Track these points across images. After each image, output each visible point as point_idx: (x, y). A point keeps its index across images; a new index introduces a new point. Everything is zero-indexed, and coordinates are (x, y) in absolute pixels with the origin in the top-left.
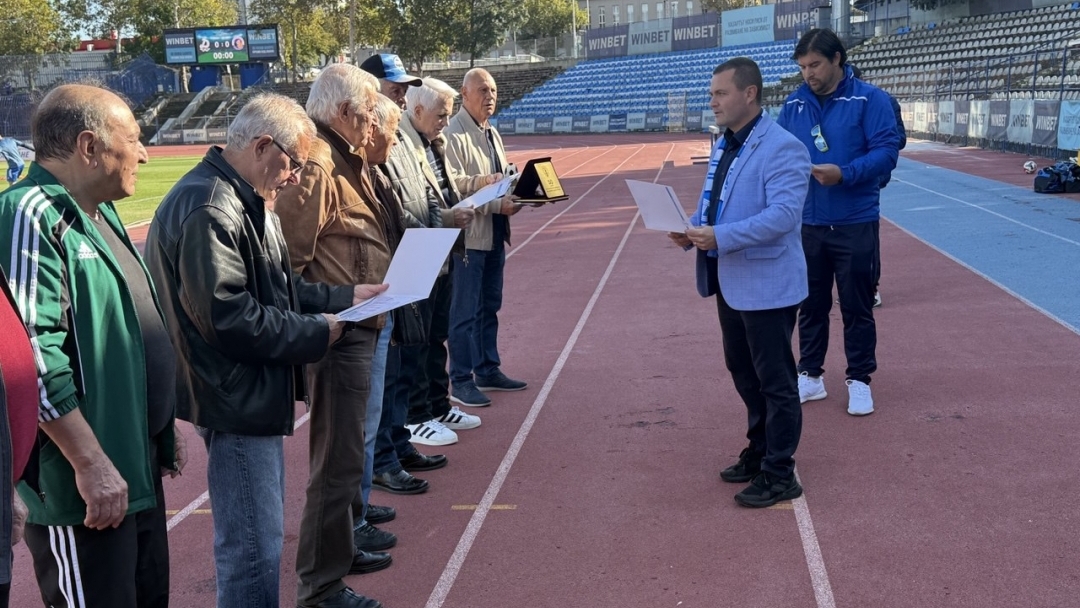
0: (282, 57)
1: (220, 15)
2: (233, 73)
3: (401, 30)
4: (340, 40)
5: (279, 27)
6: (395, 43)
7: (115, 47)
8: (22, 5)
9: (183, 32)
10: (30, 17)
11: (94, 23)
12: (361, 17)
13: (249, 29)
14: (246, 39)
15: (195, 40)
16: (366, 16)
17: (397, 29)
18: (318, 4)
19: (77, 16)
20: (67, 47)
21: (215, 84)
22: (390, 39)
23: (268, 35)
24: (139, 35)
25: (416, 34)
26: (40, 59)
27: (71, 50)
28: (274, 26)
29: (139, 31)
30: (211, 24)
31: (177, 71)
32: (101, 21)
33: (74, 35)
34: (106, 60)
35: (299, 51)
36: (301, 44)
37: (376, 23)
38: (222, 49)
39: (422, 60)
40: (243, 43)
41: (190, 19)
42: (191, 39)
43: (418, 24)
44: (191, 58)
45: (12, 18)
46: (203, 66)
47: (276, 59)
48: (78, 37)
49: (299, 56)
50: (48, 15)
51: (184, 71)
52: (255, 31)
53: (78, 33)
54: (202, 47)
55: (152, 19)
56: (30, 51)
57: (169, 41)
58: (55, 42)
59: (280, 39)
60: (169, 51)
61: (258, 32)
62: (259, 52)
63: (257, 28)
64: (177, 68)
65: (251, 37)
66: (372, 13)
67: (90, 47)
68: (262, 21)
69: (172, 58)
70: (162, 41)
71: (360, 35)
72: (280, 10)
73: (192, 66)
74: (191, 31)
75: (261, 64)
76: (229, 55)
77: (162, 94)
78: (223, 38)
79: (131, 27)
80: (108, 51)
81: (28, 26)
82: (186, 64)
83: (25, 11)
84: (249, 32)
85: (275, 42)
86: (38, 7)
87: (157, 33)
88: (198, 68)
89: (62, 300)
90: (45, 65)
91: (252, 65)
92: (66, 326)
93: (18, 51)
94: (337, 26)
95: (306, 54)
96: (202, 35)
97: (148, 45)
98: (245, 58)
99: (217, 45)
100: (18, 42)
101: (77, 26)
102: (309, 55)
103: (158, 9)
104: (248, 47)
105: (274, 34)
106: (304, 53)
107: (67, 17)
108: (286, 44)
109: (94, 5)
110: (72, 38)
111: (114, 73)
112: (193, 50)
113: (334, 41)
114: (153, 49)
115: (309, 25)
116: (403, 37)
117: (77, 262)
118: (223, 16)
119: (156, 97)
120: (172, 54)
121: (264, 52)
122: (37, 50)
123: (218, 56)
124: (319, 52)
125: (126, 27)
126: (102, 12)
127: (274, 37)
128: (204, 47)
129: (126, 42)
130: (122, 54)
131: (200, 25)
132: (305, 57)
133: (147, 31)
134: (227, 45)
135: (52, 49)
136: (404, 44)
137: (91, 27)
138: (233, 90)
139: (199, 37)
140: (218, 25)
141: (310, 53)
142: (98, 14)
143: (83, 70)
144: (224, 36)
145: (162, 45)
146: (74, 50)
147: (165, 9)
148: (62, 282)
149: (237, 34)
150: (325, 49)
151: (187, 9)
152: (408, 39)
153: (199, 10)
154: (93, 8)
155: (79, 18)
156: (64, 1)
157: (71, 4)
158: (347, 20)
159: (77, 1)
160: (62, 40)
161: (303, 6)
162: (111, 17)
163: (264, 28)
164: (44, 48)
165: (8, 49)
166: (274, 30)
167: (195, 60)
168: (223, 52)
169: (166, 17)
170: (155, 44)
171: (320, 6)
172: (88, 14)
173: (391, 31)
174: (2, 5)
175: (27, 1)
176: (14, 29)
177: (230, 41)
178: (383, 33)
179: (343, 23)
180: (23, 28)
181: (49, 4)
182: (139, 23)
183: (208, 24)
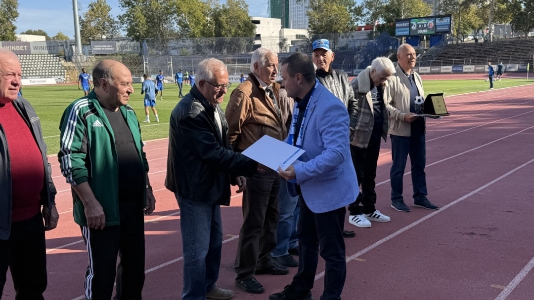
0: (452, 31)
1: (424, 11)
2: (427, 40)
3: (518, 15)
4: (485, 22)
5: (452, 16)
6: (514, 22)
7: (373, 29)
8: (334, 11)
9: (405, 20)
10: (337, 15)
11: (365, 18)
12: (497, 9)
13: (437, 18)
14: (435, 22)
15: (410, 24)
16: (499, 8)
17: (516, 15)
18: (474, 3)
19: (358, 15)
20: (352, 30)
21: (417, 45)
22: (511, 20)
23: (446, 20)
24: (384, 22)
25: (527, 17)
26: (340, 35)
27: (354, 31)
28: (449, 16)
29: (385, 21)
30: (419, 16)
31: (399, 39)
32: (368, 16)
33: (356, 23)
34: (368, 35)
35: (463, 27)
36: (464, 24)
37: (505, 12)
38: (423, 28)
39: (528, 31)
40: (433, 25)
41: (409, 14)
42: (408, 23)
43: (528, 12)
44: (407, 33)
45: (330, 16)
46: (413, 37)
47: (449, 32)
48: (358, 24)
49: (461, 31)
50: (345, 14)
51: (403, 40)
52: (439, 18)
53: (357, 22)
54: (412, 27)
55: (391, 14)
56: (336, 31)
57: (397, 25)
58: (347, 27)
59: (452, 22)
60: (397, 30)
61: (441, 19)
62: (440, 29)
63: (441, 17)
64: (400, 38)
65: (437, 21)
66: (504, 6)
67: (363, 29)
68: (444, 14)
69: (398, 33)
70: (394, 25)
71: (495, 18)
72: (454, 7)
73: (407, 36)
74: (408, 20)
75: (441, 35)
76: (425, 31)
77: (391, 50)
78: (423, 23)
79: (381, 19)
80: (369, 31)
81: (336, 19)
82: (404, 36)
83: (335, 13)
85: (449, 23)
86: (342, 11)
87: (393, 22)
88: (409, 38)
89: (83, 141)
90: (343, 37)
91: (436, 36)
92: (86, 152)
93: (330, 31)
94: (483, 14)
96: (414, 22)
97: (388, 27)
98: (433, 32)
99: (420, 26)
100: (331, 27)
101: (358, 19)
102: (467, 30)
103: (395, 9)
104: (435, 26)
105: (449, 20)
106: (465, 28)
107: (354, 15)
108: (455, 25)
109: (365, 9)
110: (355, 25)
111: (371, 41)
112: (408, 29)
113: (482, 22)
114: (390, 29)
115: (468, 14)
116: (519, 19)
117: (92, 128)
118: (426, 11)
119: (388, 52)
120: (398, 31)
121: (443, 29)
122: (339, 31)
123: (420, 32)
124: (473, 28)
125: (378, 19)
126: (369, 12)
127: (449, 21)
128: (413, 28)
129: (378, 26)
130: (376, 32)
131: (413, 16)
132: (465, 31)
133: (388, 20)
134: (425, 26)
135: (346, 30)
136: (518, 22)
137: (363, 20)
138: (426, 48)
139: (412, 22)
140: (422, 16)
141: (468, 28)
142: (367, 13)
143: (357, 40)
144: (424, 21)
145: (394, 27)
146: (355, 30)
147: (398, 9)
148: (84, 134)
149: (430, 20)
150: (477, 26)
151: (408, 9)
152: (521, 20)
153: (413, 9)
154: (365, 11)
155: (359, 15)
156: (353, 8)
157: (356, 9)
158: (489, 11)
159: (358, 8)
160: (350, 26)
161: (466, 5)
162: (372, 14)
163: (444, 17)
164: (342, 30)
165: (326, 30)
166: (449, 18)
167: (408, 34)
168: (422, 30)
169: (398, 13)
170: (391, 27)
171: (475, 4)
172: (362, 13)
173: (512, 16)
174: (326, 11)
175: (337, 9)
176: (330, 22)
177: (427, 24)
178: (508, 17)
179: (487, 12)
180: (334, 21)
181: (346, 9)
182: (385, 17)
183: (417, 16)
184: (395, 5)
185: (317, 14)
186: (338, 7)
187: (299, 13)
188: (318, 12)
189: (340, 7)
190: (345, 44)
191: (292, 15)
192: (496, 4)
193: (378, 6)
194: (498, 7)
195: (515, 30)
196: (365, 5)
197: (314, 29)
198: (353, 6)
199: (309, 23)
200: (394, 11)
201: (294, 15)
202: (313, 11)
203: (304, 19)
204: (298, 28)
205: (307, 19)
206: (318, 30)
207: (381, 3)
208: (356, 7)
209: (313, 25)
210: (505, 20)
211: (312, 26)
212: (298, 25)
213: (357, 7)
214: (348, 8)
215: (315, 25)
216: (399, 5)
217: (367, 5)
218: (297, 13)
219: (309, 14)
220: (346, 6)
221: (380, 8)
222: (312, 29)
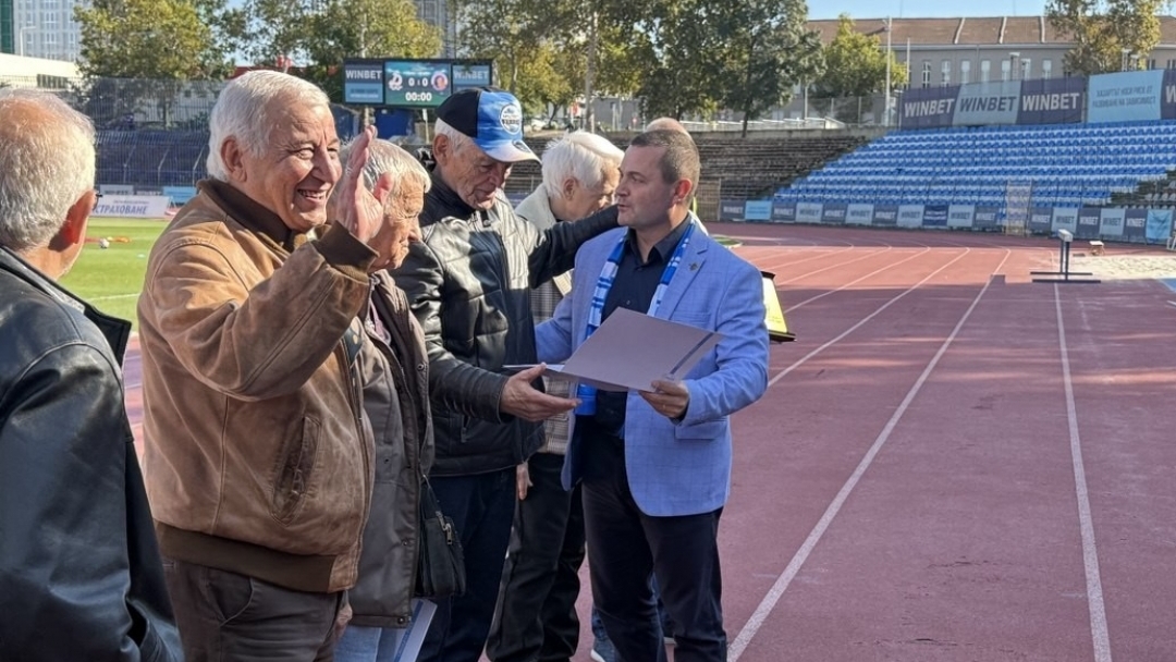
1: (419, 43)
2: (429, 120)
3: (654, 76)
4: (573, 84)
5: (495, 64)
6: (644, 94)
8: (162, 15)
9: (369, 63)
10: (171, 30)
11: (254, 44)
12: (603, 56)
13: (455, 64)
14: (451, 78)
15: (384, 74)
16: (609, 55)
17: (649, 75)
18: (547, 36)
19: (233, 33)
20: (216, 73)
21: (404, 134)
22: (638, 87)
23: (480, 72)
24: (311, 63)
25: (674, 83)
26: (179, 86)
27: (222, 77)
28: (488, 62)
29: (314, 58)
30: (407, 54)
31: (356, 114)
32: (264, 41)
33: (227, 58)
36: (522, 88)
37: (623, 66)
38: (419, 89)
40: (446, 81)
41: (380, 46)
42: (379, 72)
43: (677, 70)
44: (376, 97)
45: (149, 30)
46: (392, 109)
48: (233, 61)
50: (195, 29)
51: (367, 115)
52: (462, 67)
53: (232, 55)
54: (391, 84)
55: (331, 43)
56: (167, 75)
57: (349, 74)
58: (202, 66)
59: (494, 78)
60: (348, 87)
61: (467, 69)
63: (467, 63)
64: (357, 110)
65: (457, 75)
66: (618, 51)
68: (472, 55)
69: (353, 95)
70: (340, 73)
71: (599, 79)
72: (498, 41)
73: (378, 108)
74: (378, 62)
76: (426, 97)
78: (420, 74)
79: (302, 52)
81: (167, 41)
82: (370, 105)
83: (165, 22)
84: (454, 67)
86: (184, 18)
87: (335, 63)
88: (384, 112)
90: (188, 94)
93: (151, 71)
94: (570, 66)
95: (528, 101)
96: (395, 69)
99: (411, 83)
100: (153, 61)
101: (233, 47)
102: (531, 103)
103: (341, 30)
104: (452, 85)
105: (487, 73)
107: (221, 34)
109: (256, 20)
110: (225, 61)
112: (380, 87)
113: (566, 87)
114: (329, 83)
115: (533, 62)
116: (656, 86)
118: (423, 45)
120: (352, 91)
122: (177, 74)
123: (411, 97)
124: (545, 100)
125: (295, 52)
126: (266, 30)
127: (486, 77)
128: (395, 85)
131: (392, 55)
133: (322, 60)
134: (425, 83)
135: (198, 73)
136: (656, 94)
137: (250, 49)
139: (389, 70)
140: (415, 57)
141: (533, 99)
142: (261, 32)
144: (421, 71)
145: (340, 79)
146: (226, 76)
147: (349, 32)
149: (439, 69)
150: (554, 96)
151: (378, 33)
152: (662, 88)
153: (392, 36)
154: (255, 25)
155: (236, 36)
156: (217, 13)
157: (226, 17)
158: (584, 59)
159: (235, 14)
160: (211, 63)
161: (528, 37)
162: (277, 37)
163: (475, 64)
164: (186, 72)
165: (138, 70)
166: (487, 67)
167: (381, 101)
168: (419, 92)
169: (349, 42)
170: (332, 77)
171: (551, 39)
172: (247, 31)
173: (641, 77)
174: (136, 13)
175: (170, 10)
176: (149, 45)
177: (429, 78)
178: (630, 78)
179: (578, 63)
180: (161, 45)
181: (198, 15)
182: (313, 48)
183: (402, 55)
184: (339, 19)
185: (108, 19)
186: (174, 8)
187: (45, 12)
188: (112, 16)
189: (178, 6)
190: (196, 112)
191: (24, 17)
192: (601, 45)
193: (292, 15)
194: (607, 51)
195: (648, 112)
196: (254, 8)
197: (100, 63)
198: (219, 7)
199: (84, 42)
200: (337, 34)
201: (28, 18)
202: (94, 10)
203: (61, 30)
204: (42, 56)
205: (76, 32)
206: (113, 68)
207: (301, 10)
208: (227, 13)
209: (95, 50)
210: (625, 87)
211: (91, 53)
212: (42, 47)
213: (231, 12)
214: (202, 10)
215: (101, 50)
216: (353, 18)
217: (258, 11)
218: (38, 11)
219: (81, 17)
220: (197, 5)
221: (299, 21)
222: (93, 62)
